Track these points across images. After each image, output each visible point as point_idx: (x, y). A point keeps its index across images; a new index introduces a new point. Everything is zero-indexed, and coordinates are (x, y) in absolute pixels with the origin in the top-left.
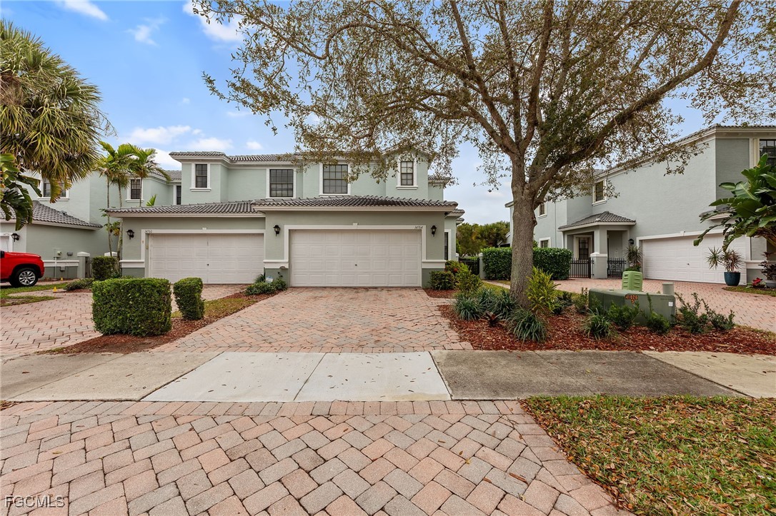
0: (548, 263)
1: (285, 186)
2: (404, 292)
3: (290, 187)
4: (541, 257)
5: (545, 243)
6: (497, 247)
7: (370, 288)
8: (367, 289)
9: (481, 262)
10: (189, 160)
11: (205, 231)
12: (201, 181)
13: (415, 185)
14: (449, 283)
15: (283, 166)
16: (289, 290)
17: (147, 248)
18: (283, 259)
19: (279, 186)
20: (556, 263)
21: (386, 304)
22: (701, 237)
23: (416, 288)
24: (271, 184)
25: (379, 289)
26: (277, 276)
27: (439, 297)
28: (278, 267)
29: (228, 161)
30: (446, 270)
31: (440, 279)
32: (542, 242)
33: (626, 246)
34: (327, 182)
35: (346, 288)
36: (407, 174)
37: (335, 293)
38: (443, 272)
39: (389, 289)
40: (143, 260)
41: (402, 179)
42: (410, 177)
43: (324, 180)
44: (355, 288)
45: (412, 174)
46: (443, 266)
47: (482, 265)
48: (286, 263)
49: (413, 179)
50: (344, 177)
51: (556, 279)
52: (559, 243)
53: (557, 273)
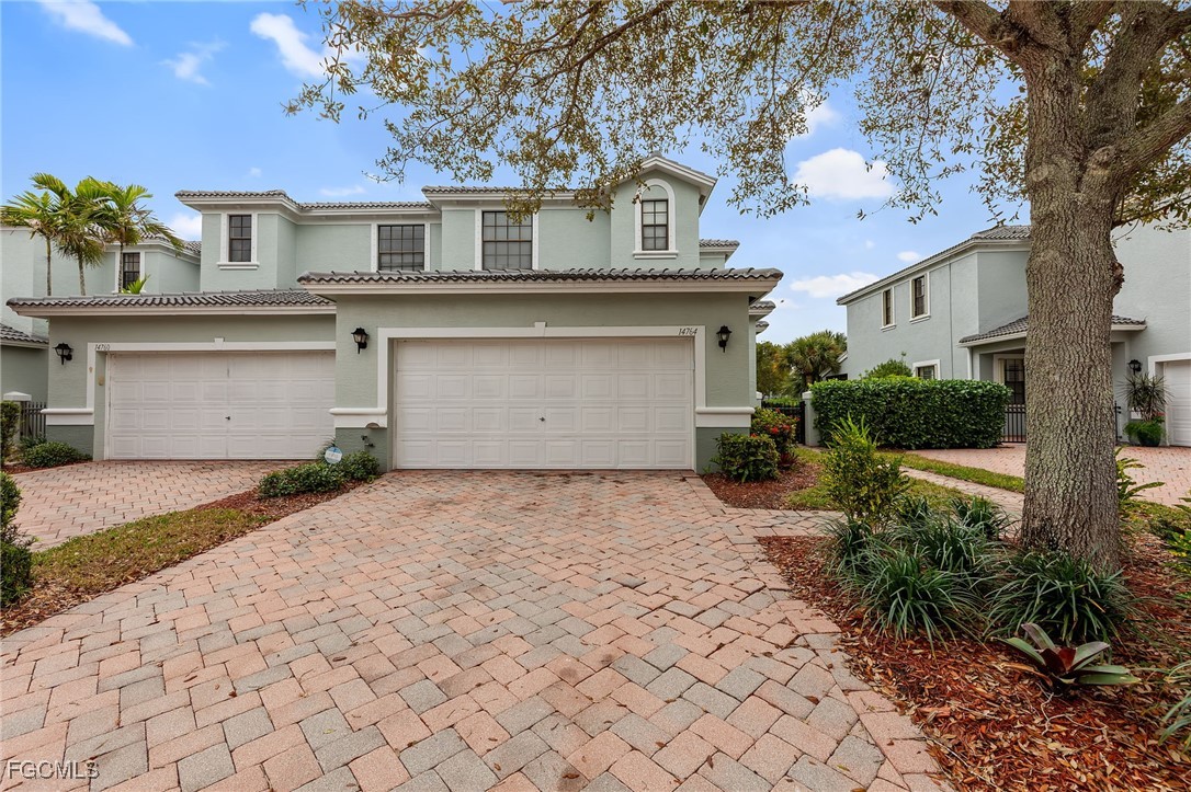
0: (957, 413)
1: (408, 259)
2: (655, 487)
3: (418, 259)
4: (942, 399)
5: (926, 371)
6: (820, 379)
7: (575, 472)
8: (566, 475)
9: (809, 408)
10: (217, 207)
11: (219, 344)
12: (240, 247)
13: (672, 249)
14: (767, 465)
15: (404, 217)
16: (387, 476)
17: (101, 383)
18: (376, 406)
19: (397, 260)
20: (973, 411)
21: (612, 529)
23: (683, 475)
24: (380, 255)
25: (596, 478)
26: (361, 446)
27: (749, 506)
28: (362, 423)
29: (293, 208)
30: (753, 430)
31: (744, 456)
32: (919, 369)
34: (490, 248)
35: (518, 472)
36: (655, 226)
37: (488, 488)
38: (746, 436)
39: (618, 475)
40: (90, 409)
41: (643, 238)
42: (660, 232)
43: (484, 242)
44: (539, 473)
45: (666, 226)
46: (747, 422)
47: (810, 416)
48: (383, 415)
49: (667, 237)
50: (525, 237)
51: (974, 446)
52: (962, 370)
53: (977, 432)
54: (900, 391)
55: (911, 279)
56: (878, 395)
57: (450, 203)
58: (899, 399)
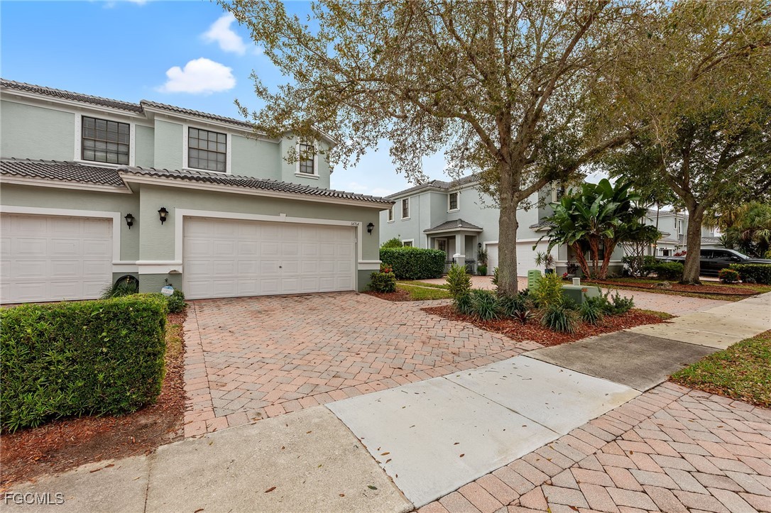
1: (113, 147)
3: (123, 149)
5: (408, 244)
13: (316, 174)
15: (110, 114)
18: (175, 259)
19: (101, 146)
20: (435, 262)
22: (537, 243)
24: (83, 139)
32: (406, 242)
33: (475, 250)
34: (194, 152)
36: (307, 159)
38: (378, 274)
41: (300, 166)
42: (309, 163)
43: (189, 148)
45: (312, 160)
46: (378, 268)
48: (180, 265)
49: (313, 167)
50: (221, 149)
51: (435, 278)
52: (423, 244)
53: (436, 271)
54: (411, 254)
55: (402, 200)
56: (403, 255)
57: (163, 116)
58: (411, 257)
